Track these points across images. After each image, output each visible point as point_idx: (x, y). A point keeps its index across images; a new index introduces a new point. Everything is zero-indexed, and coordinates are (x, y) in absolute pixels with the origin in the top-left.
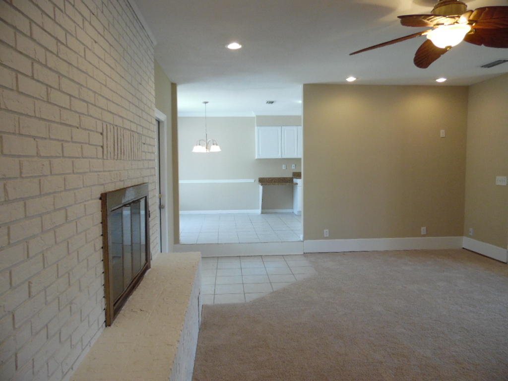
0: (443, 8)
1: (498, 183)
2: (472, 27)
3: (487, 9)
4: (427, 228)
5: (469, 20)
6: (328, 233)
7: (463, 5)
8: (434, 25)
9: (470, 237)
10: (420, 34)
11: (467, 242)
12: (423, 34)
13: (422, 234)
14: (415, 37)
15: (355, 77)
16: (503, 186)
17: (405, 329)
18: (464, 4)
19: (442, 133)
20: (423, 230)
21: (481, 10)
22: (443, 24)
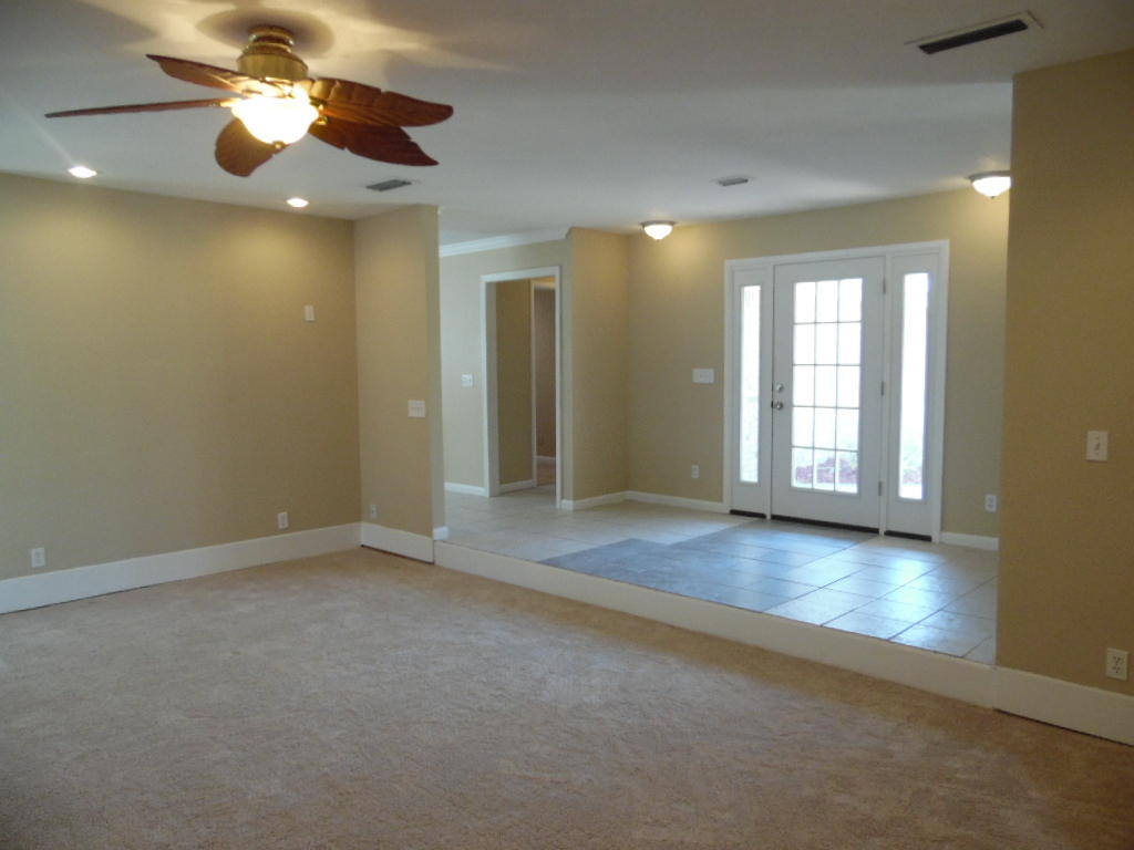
0: (260, 59)
1: (412, 413)
2: (320, 112)
3: (338, 83)
4: (289, 516)
5: (311, 98)
6: (42, 557)
7: (299, 64)
8: (243, 91)
9: (375, 521)
10: (217, 102)
11: (370, 533)
12: (224, 105)
13: (281, 527)
14: (207, 106)
15: (93, 169)
16: (418, 418)
17: (230, 748)
18: (301, 62)
19: (309, 313)
20: (282, 518)
21: (329, 82)
22: (260, 93)
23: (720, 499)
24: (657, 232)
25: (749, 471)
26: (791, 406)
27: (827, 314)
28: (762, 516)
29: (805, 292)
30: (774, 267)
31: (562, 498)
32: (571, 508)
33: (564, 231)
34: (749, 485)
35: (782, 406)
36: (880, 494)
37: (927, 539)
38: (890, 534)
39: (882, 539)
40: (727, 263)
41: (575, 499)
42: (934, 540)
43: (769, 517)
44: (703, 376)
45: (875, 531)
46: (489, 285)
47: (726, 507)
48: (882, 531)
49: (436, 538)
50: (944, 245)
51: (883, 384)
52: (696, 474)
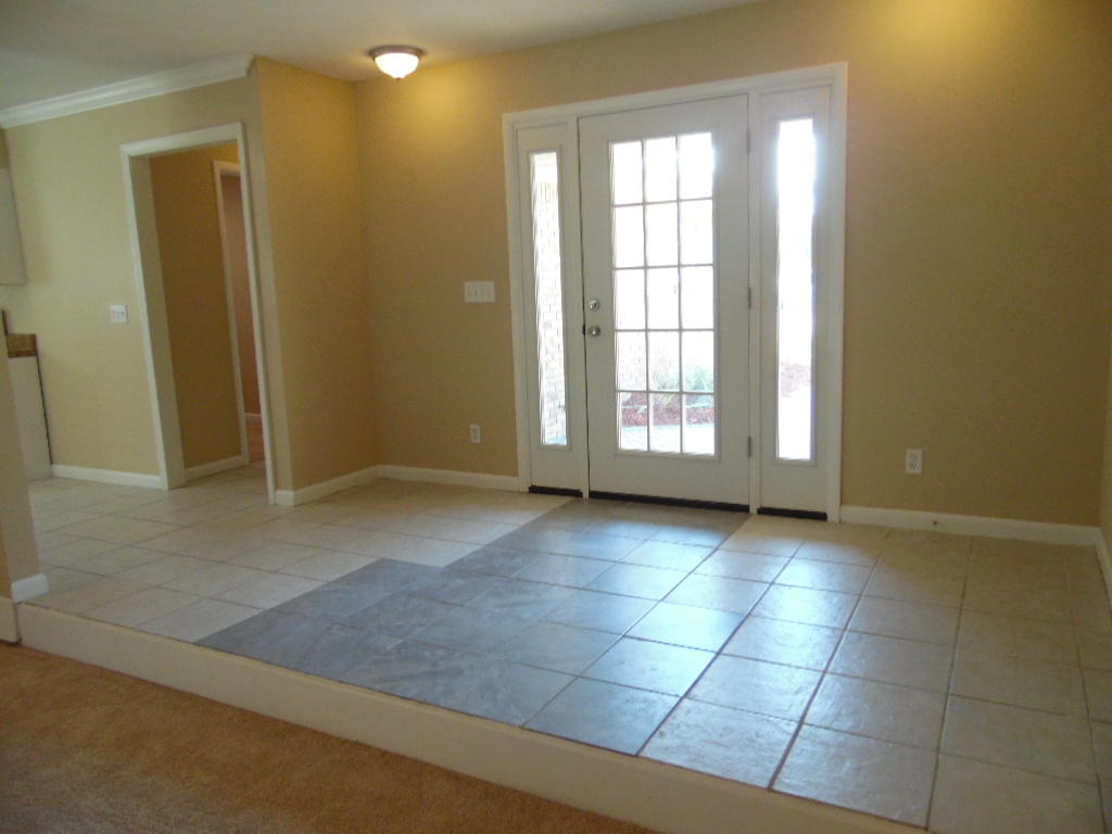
23: (515, 474)
24: (397, 65)
25: (554, 429)
26: (613, 330)
27: (660, 189)
28: (577, 494)
29: (625, 156)
30: (578, 120)
31: (277, 486)
32: (290, 503)
33: (244, 64)
34: (555, 449)
35: (598, 331)
36: (750, 454)
37: (821, 517)
38: (763, 511)
39: (755, 522)
40: (507, 117)
41: (296, 487)
42: (830, 517)
43: (586, 495)
44: (479, 292)
45: (744, 509)
46: (136, 161)
47: (522, 482)
48: (753, 510)
49: (17, 597)
50: (841, 69)
51: (750, 291)
52: (476, 439)
